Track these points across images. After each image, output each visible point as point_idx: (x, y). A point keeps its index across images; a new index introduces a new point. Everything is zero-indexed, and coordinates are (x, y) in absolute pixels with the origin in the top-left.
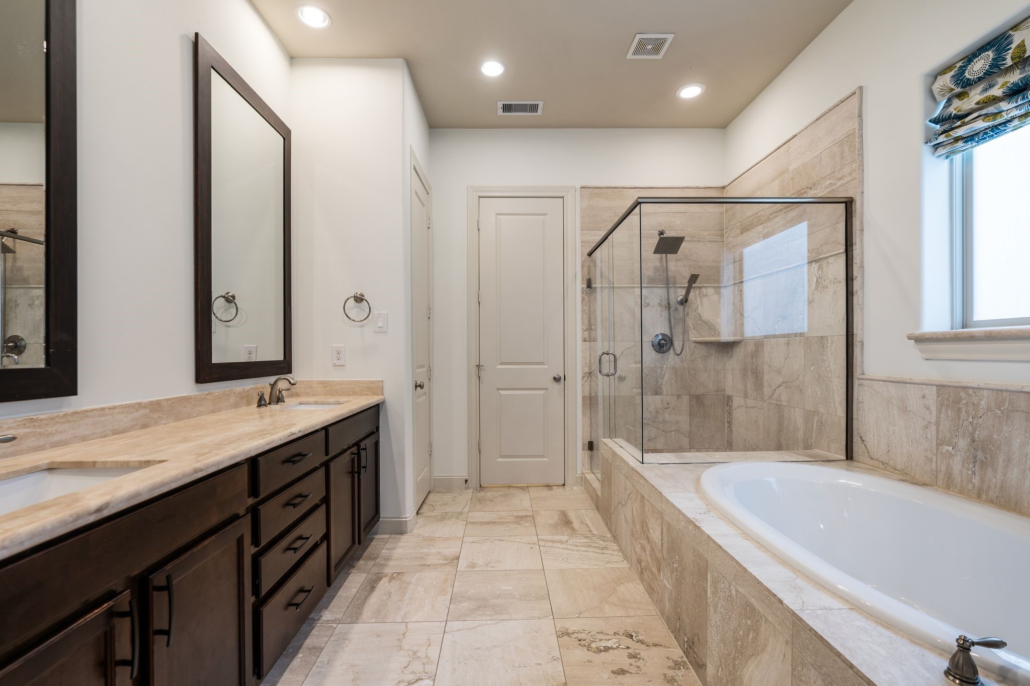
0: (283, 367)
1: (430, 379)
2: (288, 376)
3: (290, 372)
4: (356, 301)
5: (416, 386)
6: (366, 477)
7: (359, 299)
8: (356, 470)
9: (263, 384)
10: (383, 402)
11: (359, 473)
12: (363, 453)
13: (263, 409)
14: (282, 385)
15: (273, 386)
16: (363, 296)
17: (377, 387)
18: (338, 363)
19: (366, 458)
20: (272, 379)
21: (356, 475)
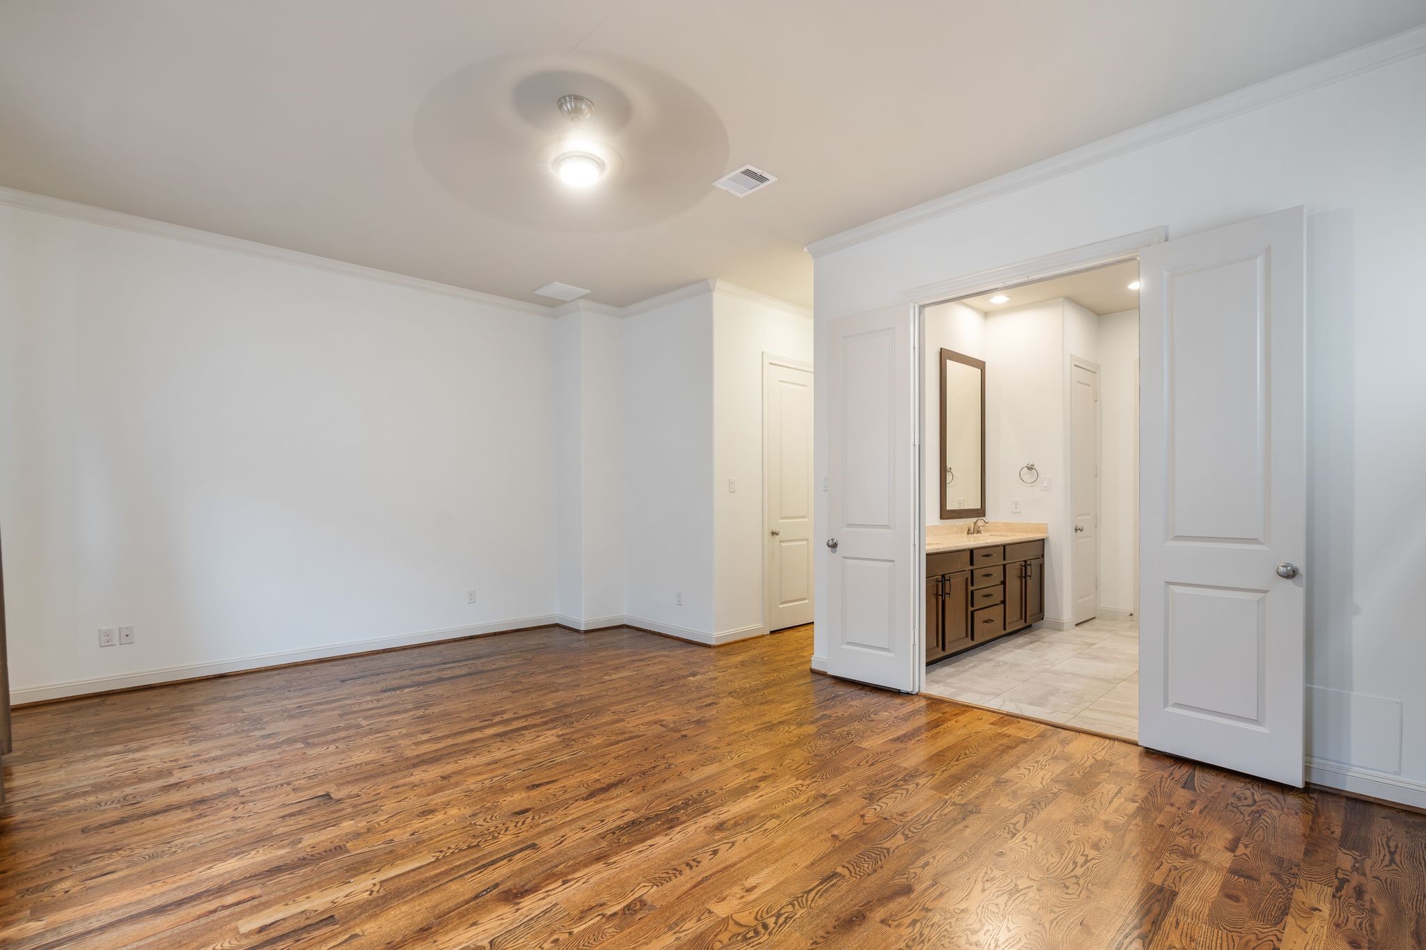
0: (980, 512)
1: (1096, 526)
2: (983, 518)
3: (984, 516)
4: (1028, 469)
5: (1076, 530)
6: (1032, 583)
7: (1030, 468)
8: (1024, 575)
9: (969, 522)
10: (1047, 538)
11: (1025, 578)
12: (1029, 567)
13: (970, 535)
14: (980, 523)
15: (975, 523)
16: (1033, 465)
17: (1044, 528)
18: (1016, 511)
19: (1033, 570)
20: (975, 519)
21: (1024, 579)
